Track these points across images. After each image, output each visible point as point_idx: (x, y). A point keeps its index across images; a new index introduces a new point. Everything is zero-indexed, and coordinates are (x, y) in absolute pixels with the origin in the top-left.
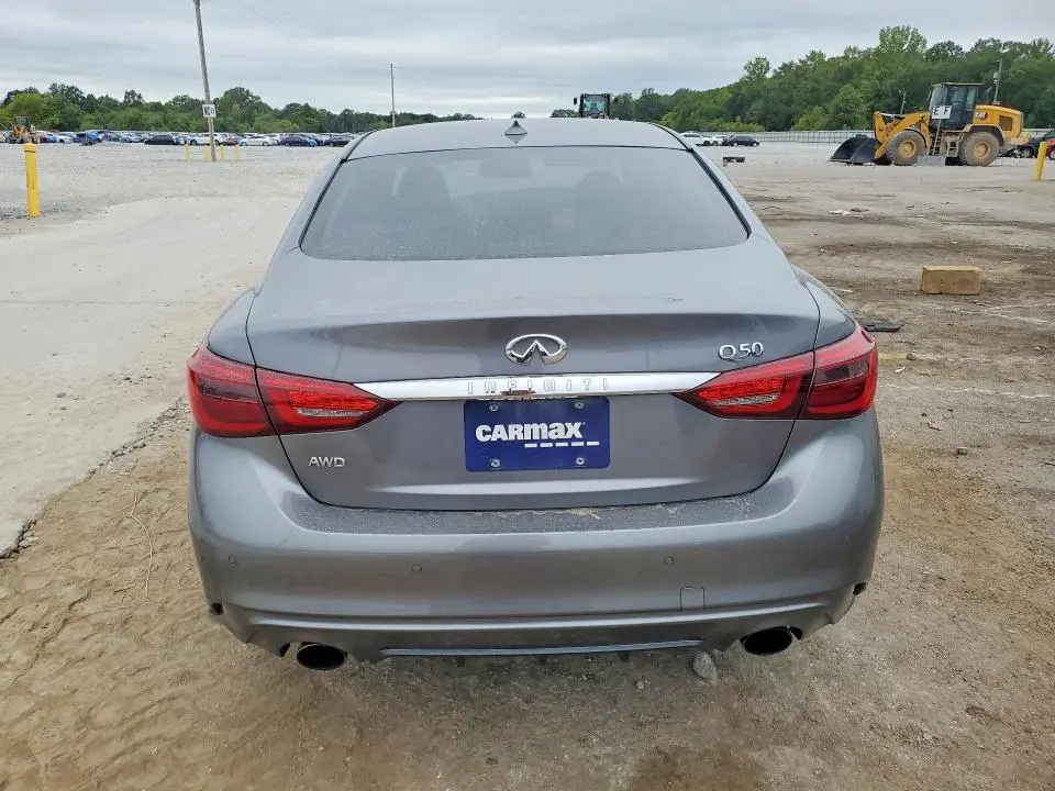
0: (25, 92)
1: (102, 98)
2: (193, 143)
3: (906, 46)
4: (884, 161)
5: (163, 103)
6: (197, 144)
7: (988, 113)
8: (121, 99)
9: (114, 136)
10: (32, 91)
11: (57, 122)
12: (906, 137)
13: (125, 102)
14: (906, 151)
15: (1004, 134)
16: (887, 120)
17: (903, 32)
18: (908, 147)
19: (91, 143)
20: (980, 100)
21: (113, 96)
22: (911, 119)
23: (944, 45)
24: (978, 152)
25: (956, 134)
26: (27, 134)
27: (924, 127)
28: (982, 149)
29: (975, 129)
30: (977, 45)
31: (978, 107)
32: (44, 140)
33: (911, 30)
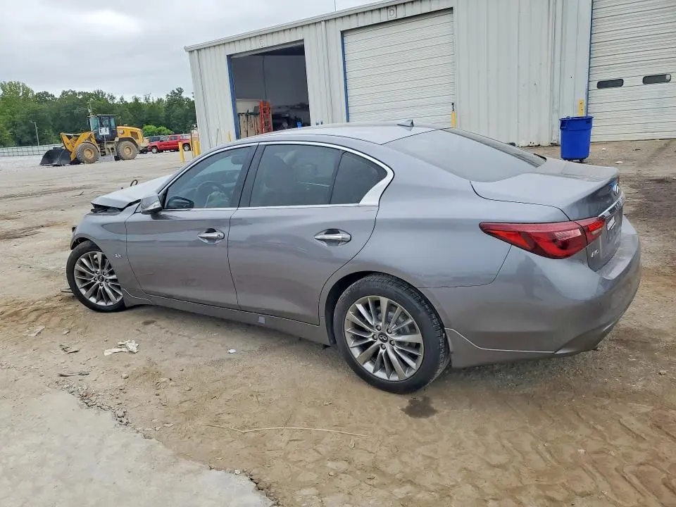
3: (21, 94)
4: (77, 162)
7: (124, 131)
12: (86, 147)
14: (88, 155)
15: (137, 141)
16: (70, 137)
17: (17, 85)
18: (88, 152)
20: (117, 124)
22: (84, 136)
23: (43, 94)
24: (127, 152)
25: (112, 143)
27: (93, 141)
28: (128, 150)
29: (122, 140)
30: (63, 94)
31: (118, 127)
33: (21, 84)
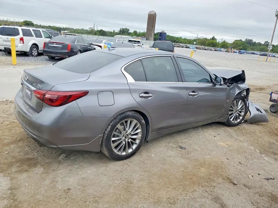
0: (239, 40)
1: (258, 43)
2: (274, 56)
5: (275, 45)
6: (275, 57)
8: (263, 43)
9: (248, 52)
10: (241, 40)
11: (241, 48)
13: (264, 44)
19: (241, 54)
21: (261, 42)
26: (231, 50)
32: (234, 52)
